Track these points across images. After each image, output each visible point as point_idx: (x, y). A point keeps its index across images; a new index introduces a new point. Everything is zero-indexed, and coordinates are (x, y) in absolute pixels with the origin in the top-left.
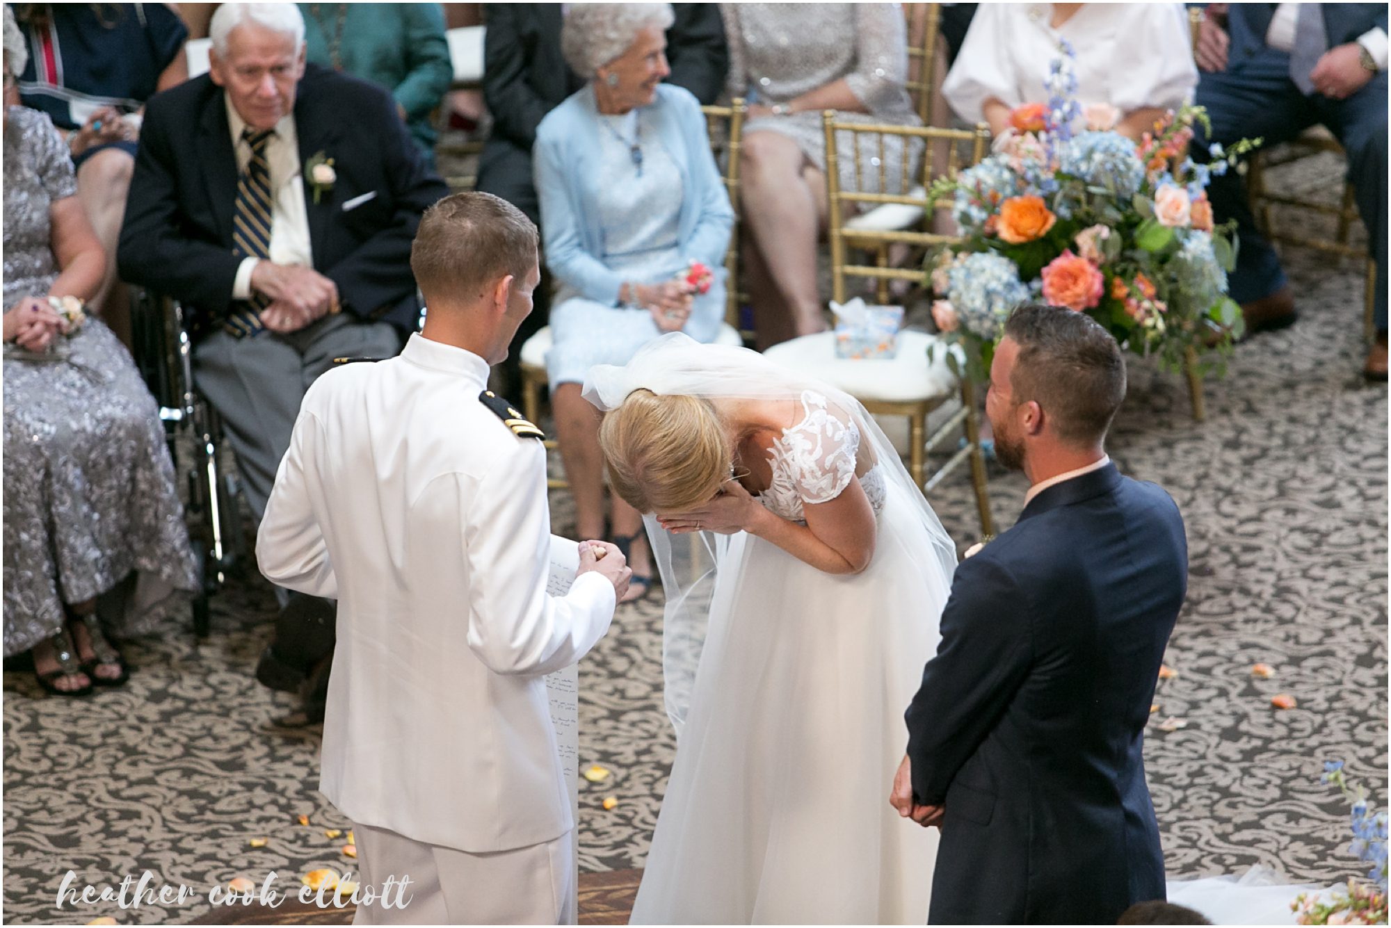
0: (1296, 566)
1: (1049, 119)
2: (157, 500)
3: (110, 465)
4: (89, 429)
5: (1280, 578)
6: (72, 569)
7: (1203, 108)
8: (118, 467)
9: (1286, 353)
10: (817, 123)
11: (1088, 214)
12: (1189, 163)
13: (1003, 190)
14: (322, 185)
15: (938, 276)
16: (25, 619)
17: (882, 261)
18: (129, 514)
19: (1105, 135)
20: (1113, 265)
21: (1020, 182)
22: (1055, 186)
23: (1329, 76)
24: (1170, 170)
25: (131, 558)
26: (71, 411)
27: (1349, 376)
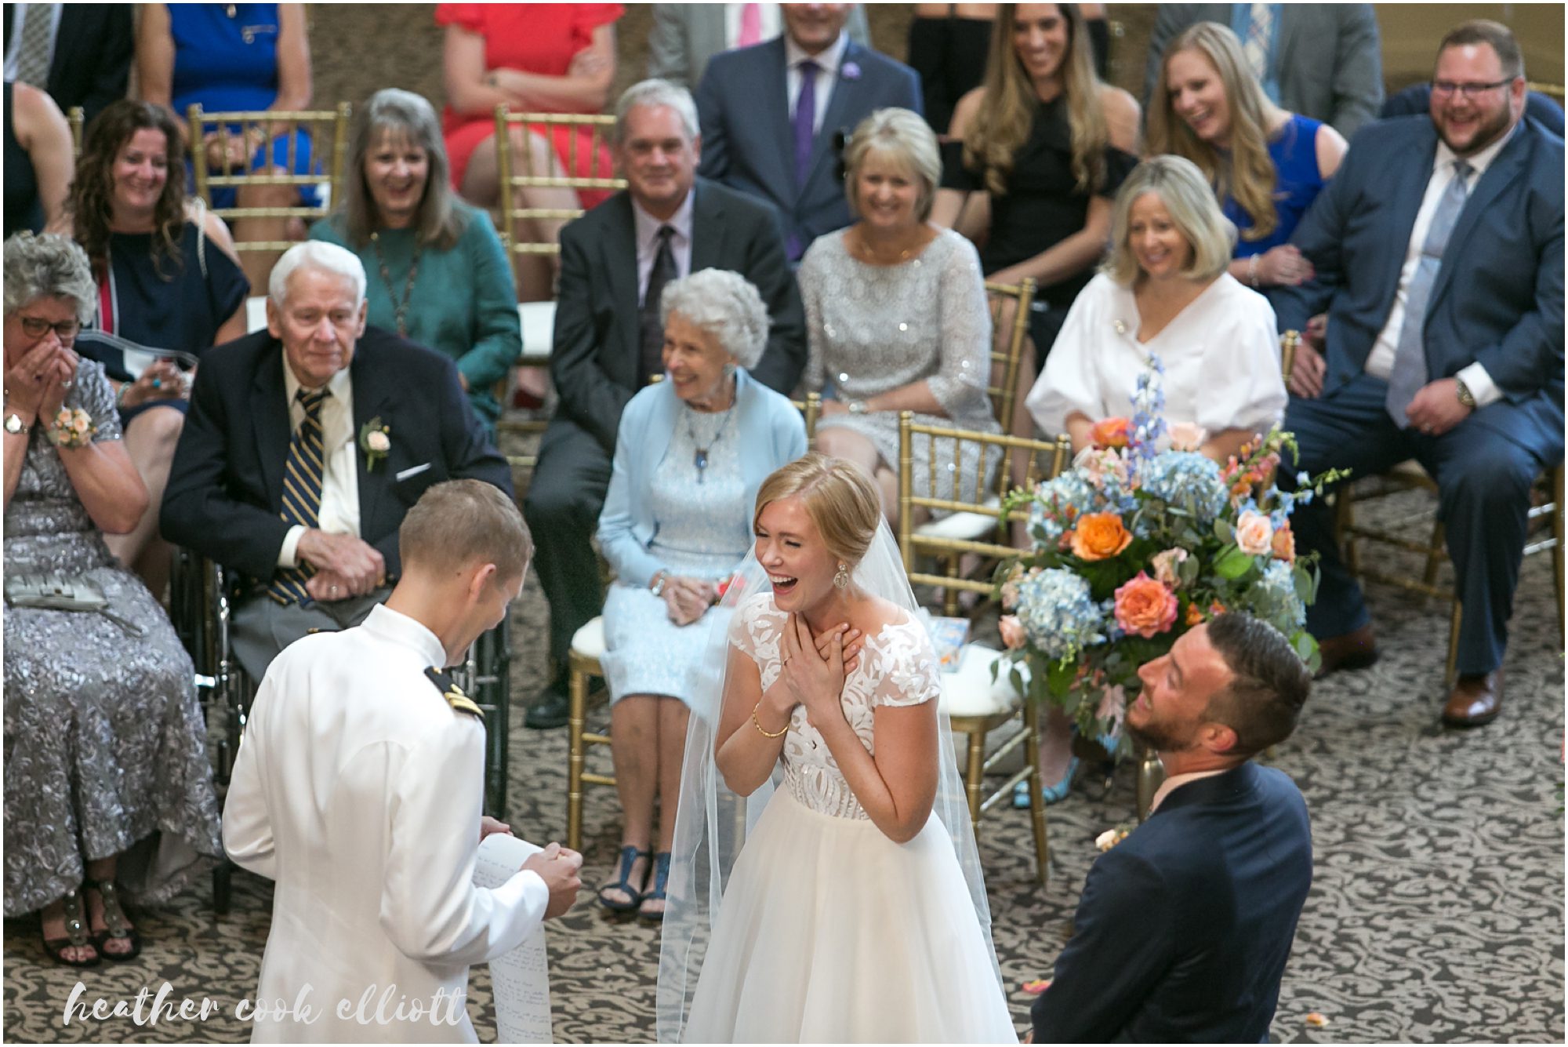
0: (1359, 914)
1: (1134, 435)
2: (187, 759)
3: (139, 719)
4: (120, 680)
5: (1341, 926)
6: (94, 825)
7: (1292, 435)
8: (148, 721)
9: (1363, 693)
10: (894, 424)
11: (1166, 535)
12: (1275, 489)
13: (1081, 504)
14: (376, 452)
15: (1008, 589)
16: (45, 875)
17: (952, 571)
18: (155, 772)
19: (1188, 455)
20: (1189, 590)
21: (1098, 498)
22: (1134, 504)
23: (1425, 411)
24: (1255, 495)
25: (154, 818)
26: (103, 660)
27: (1427, 722)
